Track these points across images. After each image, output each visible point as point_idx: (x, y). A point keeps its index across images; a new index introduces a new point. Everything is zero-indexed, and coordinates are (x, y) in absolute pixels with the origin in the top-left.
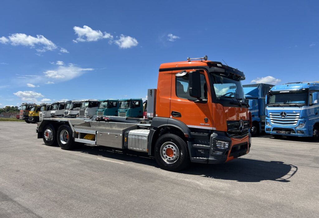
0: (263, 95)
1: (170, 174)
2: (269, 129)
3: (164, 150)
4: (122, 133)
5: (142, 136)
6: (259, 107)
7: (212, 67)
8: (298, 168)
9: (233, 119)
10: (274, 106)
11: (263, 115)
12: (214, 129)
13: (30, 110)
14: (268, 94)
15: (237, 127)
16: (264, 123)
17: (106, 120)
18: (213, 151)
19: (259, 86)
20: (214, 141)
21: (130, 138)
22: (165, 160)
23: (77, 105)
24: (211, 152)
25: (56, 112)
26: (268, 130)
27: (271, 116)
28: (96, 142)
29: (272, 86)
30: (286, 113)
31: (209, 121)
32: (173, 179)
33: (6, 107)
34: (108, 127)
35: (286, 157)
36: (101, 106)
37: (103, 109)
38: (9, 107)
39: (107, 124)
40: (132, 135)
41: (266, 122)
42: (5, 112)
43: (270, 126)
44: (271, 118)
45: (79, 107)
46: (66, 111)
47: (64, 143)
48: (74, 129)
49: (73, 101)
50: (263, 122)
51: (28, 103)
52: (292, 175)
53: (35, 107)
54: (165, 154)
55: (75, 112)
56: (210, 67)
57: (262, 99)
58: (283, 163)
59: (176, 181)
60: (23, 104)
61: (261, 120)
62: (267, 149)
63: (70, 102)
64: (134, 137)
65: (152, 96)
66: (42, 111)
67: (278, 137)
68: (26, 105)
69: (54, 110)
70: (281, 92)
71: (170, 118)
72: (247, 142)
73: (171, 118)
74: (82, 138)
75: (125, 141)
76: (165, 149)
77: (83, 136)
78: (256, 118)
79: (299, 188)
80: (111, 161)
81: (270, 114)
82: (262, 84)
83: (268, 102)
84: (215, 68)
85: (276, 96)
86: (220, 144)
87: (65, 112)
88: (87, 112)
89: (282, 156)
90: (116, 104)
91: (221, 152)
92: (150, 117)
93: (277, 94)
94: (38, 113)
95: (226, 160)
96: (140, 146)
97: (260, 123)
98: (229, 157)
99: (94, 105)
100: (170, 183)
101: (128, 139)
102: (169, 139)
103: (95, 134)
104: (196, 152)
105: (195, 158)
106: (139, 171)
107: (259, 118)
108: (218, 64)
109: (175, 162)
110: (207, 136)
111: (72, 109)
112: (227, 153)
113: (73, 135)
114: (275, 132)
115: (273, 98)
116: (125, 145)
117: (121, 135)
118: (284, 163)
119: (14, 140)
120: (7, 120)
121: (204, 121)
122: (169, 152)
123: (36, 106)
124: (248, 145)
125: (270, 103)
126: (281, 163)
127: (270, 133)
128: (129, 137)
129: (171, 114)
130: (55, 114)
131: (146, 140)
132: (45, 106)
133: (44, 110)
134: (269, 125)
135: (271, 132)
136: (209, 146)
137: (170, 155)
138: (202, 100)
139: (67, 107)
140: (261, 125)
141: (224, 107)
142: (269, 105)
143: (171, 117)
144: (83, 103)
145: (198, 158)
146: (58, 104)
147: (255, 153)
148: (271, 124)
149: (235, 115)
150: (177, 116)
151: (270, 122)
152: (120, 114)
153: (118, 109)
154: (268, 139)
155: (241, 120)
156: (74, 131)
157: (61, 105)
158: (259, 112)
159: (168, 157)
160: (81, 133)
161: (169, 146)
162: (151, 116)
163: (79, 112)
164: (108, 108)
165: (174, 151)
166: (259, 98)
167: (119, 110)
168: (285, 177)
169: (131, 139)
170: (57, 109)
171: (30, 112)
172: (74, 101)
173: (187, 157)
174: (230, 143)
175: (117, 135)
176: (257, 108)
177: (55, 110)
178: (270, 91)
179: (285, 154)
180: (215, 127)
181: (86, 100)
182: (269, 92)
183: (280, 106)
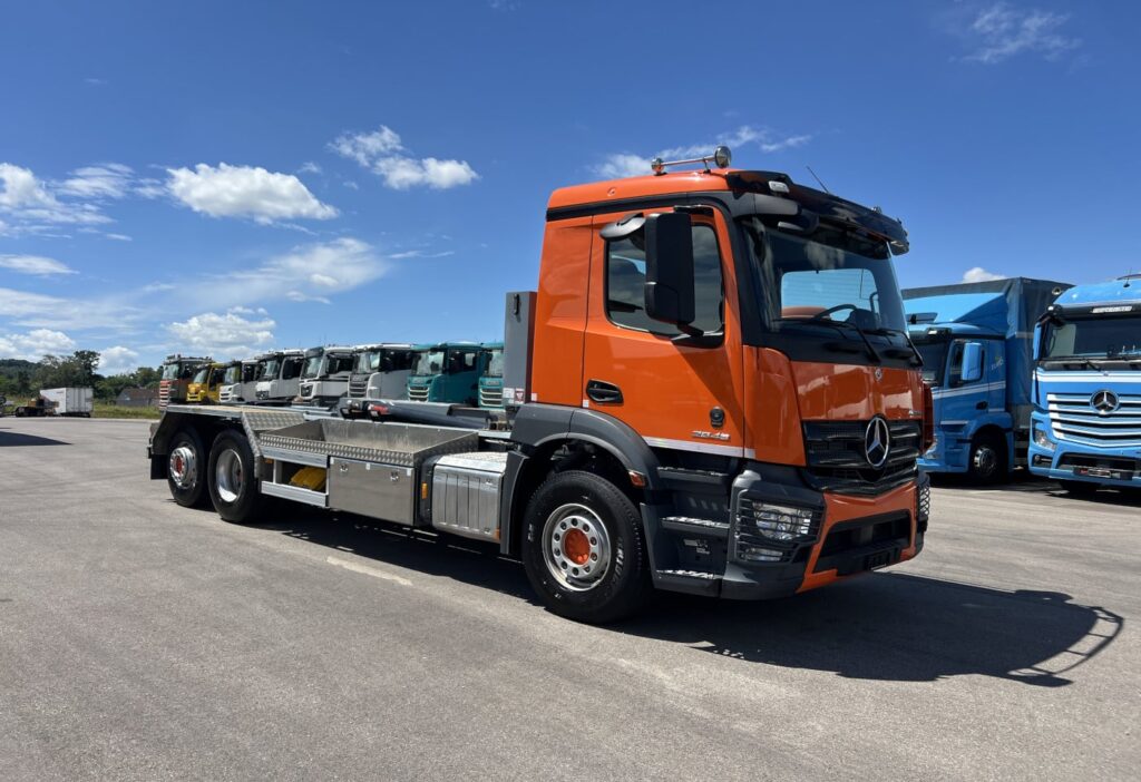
0: (1024, 323)
1: (570, 633)
2: (1042, 459)
3: (557, 537)
4: (412, 464)
5: (479, 479)
6: (1009, 373)
7: (747, 194)
8: (1127, 624)
9: (851, 413)
10: (1067, 368)
11: (1024, 404)
12: (749, 454)
13: (191, 381)
14: (1043, 318)
15: (855, 447)
16: (1024, 436)
17: (374, 413)
18: (742, 547)
19: (1009, 289)
20: (743, 504)
21: (440, 485)
22: (561, 577)
23: (345, 363)
24: (734, 552)
25: (272, 386)
26: (1039, 463)
27: (1053, 407)
28: (327, 497)
29: (1065, 287)
30: (1115, 393)
31: (729, 421)
32: (571, 658)
33: (140, 369)
34: (382, 439)
35: (1092, 573)
36: (423, 366)
37: (427, 375)
38: (150, 369)
39: (378, 431)
40: (448, 474)
41: (1034, 430)
42: (135, 386)
43: (1049, 449)
44: (1055, 416)
45: (350, 369)
46: (306, 383)
47: (228, 496)
48: (257, 447)
49: (328, 349)
50: (1023, 430)
51: (185, 355)
52: (1090, 655)
53: (206, 368)
54: (558, 553)
55: (334, 388)
56: (737, 196)
57: (1021, 339)
58: (1070, 598)
59: (579, 664)
60: (169, 358)
61: (1014, 421)
62: (1019, 540)
63: (319, 353)
64: (452, 481)
65: (519, 320)
66: (229, 384)
67: (1080, 490)
68: (179, 363)
69: (266, 380)
70: (1096, 311)
71: (581, 407)
72: (907, 513)
73: (586, 410)
74: (287, 483)
75: (424, 495)
76: (559, 530)
77: (289, 472)
78: (996, 413)
79: (1104, 720)
80: (372, 572)
81: (1051, 397)
82: (1022, 279)
83: (1044, 353)
84: (761, 198)
85: (1078, 327)
86: (773, 517)
87: (303, 388)
88: (373, 388)
89: (1078, 571)
90: (474, 359)
91: (775, 553)
92: (511, 402)
93: (1082, 317)
94: (215, 390)
95: (800, 585)
96: (475, 516)
97: (1009, 436)
98: (814, 572)
99: (397, 361)
100: (549, 675)
101: (434, 490)
102: (576, 493)
103: (325, 466)
104: (675, 549)
105: (670, 572)
106: (456, 615)
107: (1008, 415)
108: (771, 183)
109: (594, 585)
110: (718, 481)
111: (323, 379)
112: (804, 554)
113: (255, 471)
114: (1067, 471)
115: (1067, 337)
116: (423, 513)
117: (409, 472)
118: (1068, 602)
119: (84, 484)
120: (136, 415)
121: (709, 419)
122: (575, 545)
123: (210, 366)
124: (914, 524)
125: (1051, 355)
126: (1058, 598)
127: (1048, 472)
128: (436, 480)
129: (585, 394)
130: (271, 395)
131: (494, 494)
132: (237, 364)
133: (235, 381)
134: (1044, 444)
135: (1053, 469)
136: (726, 526)
137: (580, 558)
138: (702, 332)
139: (310, 370)
140: (1013, 444)
141: (794, 363)
142: (1048, 364)
143: (586, 403)
144: (363, 355)
145: (680, 572)
146: (279, 358)
147: (960, 553)
148: (1052, 438)
149: (864, 402)
150: (607, 399)
151: (1051, 429)
152: (484, 396)
153: (481, 379)
154: (1041, 496)
155: (878, 419)
156: (257, 455)
157: (289, 362)
158: (1008, 392)
159: (571, 564)
160: (284, 463)
161: (574, 522)
162: (516, 398)
163: (347, 387)
164: (444, 372)
165: (593, 541)
166: (1008, 336)
167: (482, 383)
168: (1054, 664)
169: (443, 489)
170: (278, 377)
171: (190, 386)
172: (331, 348)
173: (638, 567)
174: (818, 513)
175: (397, 474)
176: (1002, 374)
177: (270, 380)
178: (1051, 308)
179: (1092, 562)
180: (751, 446)
181: (369, 347)
182: (1050, 313)
183: (1094, 368)
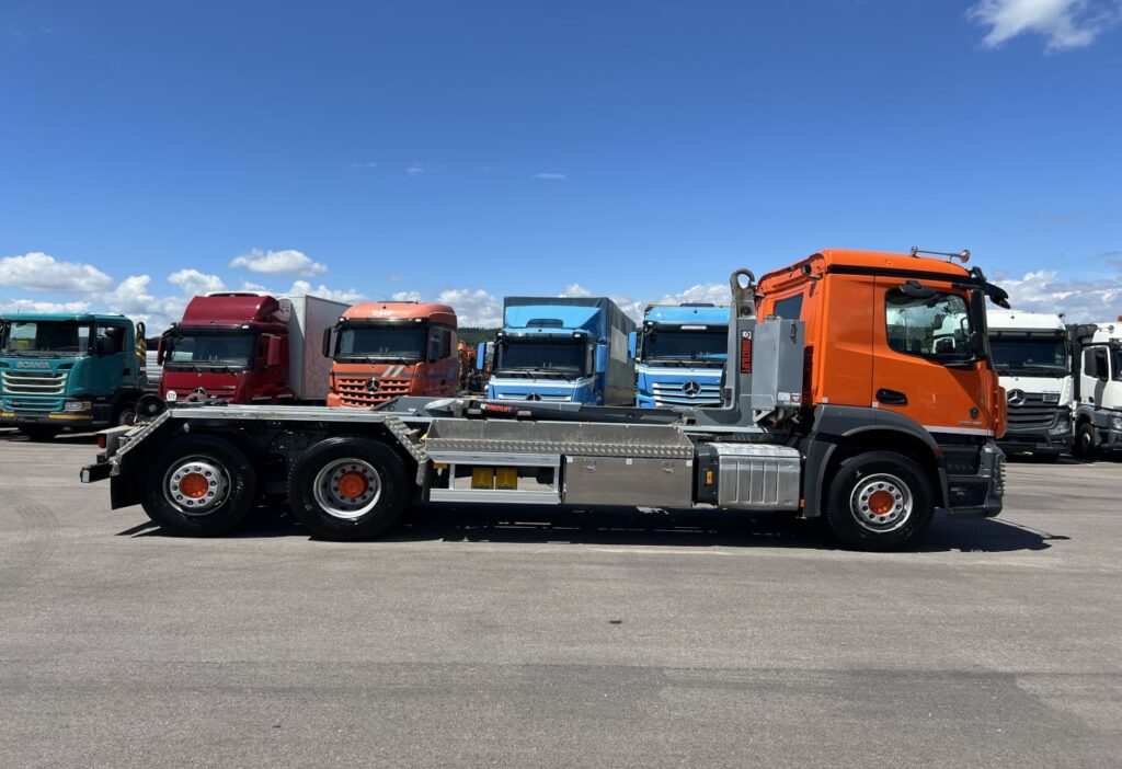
3: (864, 498)
4: (690, 456)
5: (776, 463)
10: (666, 365)
12: (990, 435)
21: (728, 471)
27: (656, 392)
28: (561, 494)
31: (980, 414)
40: (738, 462)
44: (658, 398)
48: (423, 453)
54: (866, 509)
64: (743, 467)
65: (794, 342)
70: (683, 328)
71: (871, 407)
75: (708, 482)
76: (866, 493)
81: (656, 385)
96: (772, 493)
101: (721, 476)
103: (557, 465)
109: (898, 525)
110: (974, 451)
117: (689, 463)
121: (970, 414)
128: (722, 467)
129: (874, 399)
131: (793, 473)
142: (651, 361)
143: (876, 404)
150: (894, 402)
156: (422, 462)
159: (877, 515)
161: (879, 486)
162: (792, 400)
165: (898, 496)
169: (733, 475)
175: (671, 466)
183: (684, 366)
